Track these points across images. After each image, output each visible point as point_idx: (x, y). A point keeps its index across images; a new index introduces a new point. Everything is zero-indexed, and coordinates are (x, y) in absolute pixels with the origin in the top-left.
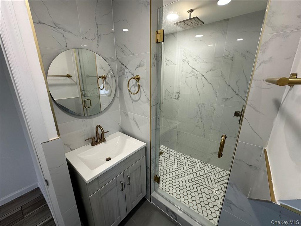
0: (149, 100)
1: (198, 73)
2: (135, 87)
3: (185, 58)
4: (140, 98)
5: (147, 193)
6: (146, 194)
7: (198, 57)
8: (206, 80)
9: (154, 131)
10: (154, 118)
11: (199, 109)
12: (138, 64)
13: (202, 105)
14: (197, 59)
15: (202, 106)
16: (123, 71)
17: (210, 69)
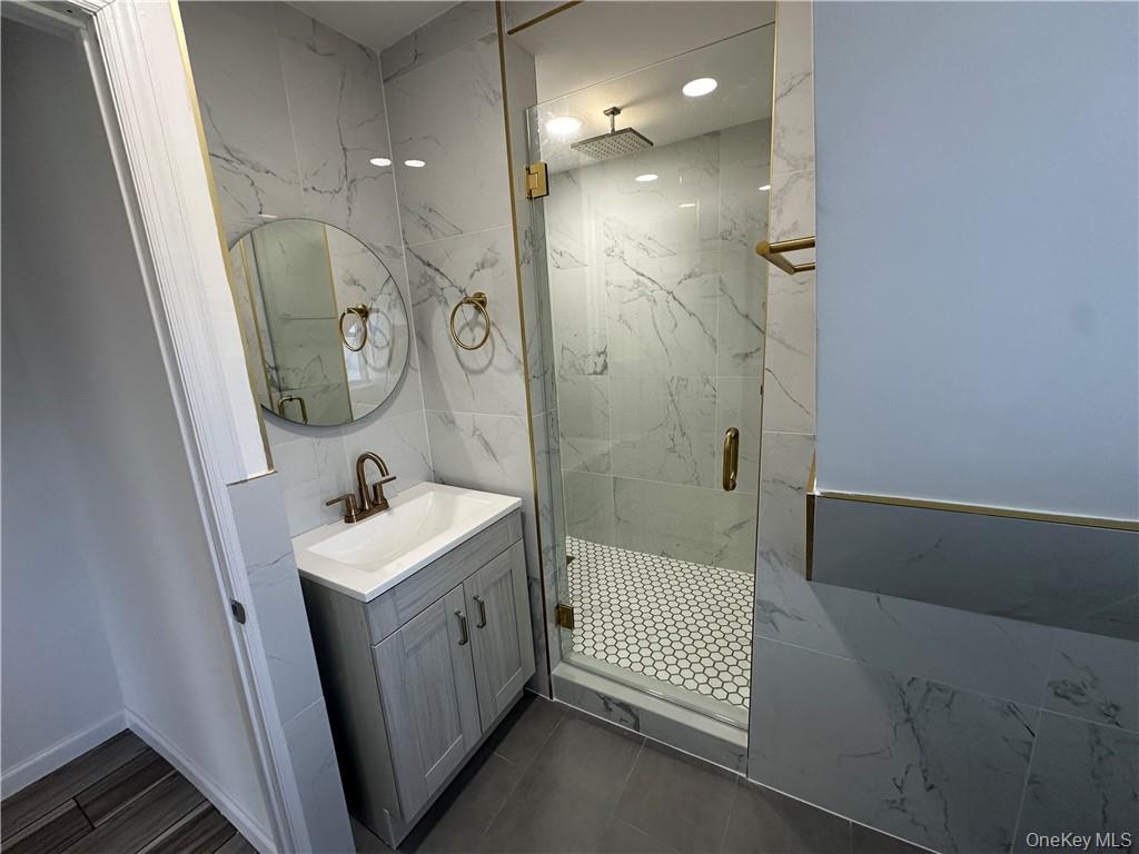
0: (519, 362)
1: (656, 285)
2: (472, 330)
3: (610, 244)
4: (490, 362)
5: (537, 669)
6: (534, 671)
7: (649, 239)
8: (681, 305)
9: (542, 458)
10: (538, 416)
11: (671, 396)
12: (479, 260)
13: (676, 381)
14: (649, 244)
15: (677, 387)
16: (428, 285)
17: (687, 273)
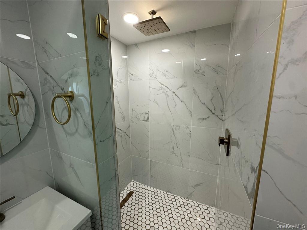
0: (91, 133)
1: (168, 90)
3: (151, 72)
4: (77, 130)
7: (166, 71)
8: (178, 97)
11: (173, 132)
12: (70, 72)
13: (176, 127)
15: (176, 129)
16: (48, 85)
17: (181, 85)
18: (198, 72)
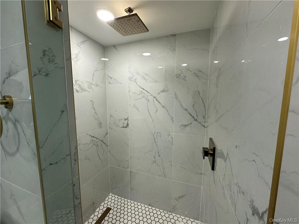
0: (35, 154)
1: (149, 94)
3: (131, 75)
7: (147, 75)
8: (159, 102)
11: (154, 139)
13: (157, 134)
14: (146, 77)
15: (157, 136)
17: (162, 90)
18: (179, 77)
